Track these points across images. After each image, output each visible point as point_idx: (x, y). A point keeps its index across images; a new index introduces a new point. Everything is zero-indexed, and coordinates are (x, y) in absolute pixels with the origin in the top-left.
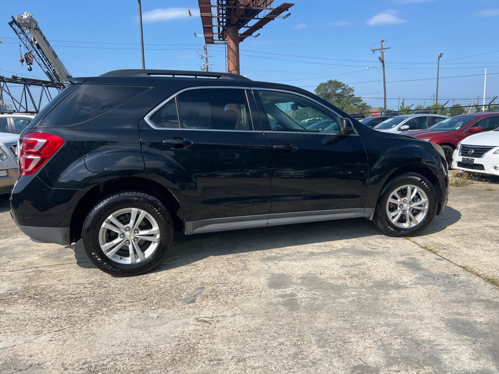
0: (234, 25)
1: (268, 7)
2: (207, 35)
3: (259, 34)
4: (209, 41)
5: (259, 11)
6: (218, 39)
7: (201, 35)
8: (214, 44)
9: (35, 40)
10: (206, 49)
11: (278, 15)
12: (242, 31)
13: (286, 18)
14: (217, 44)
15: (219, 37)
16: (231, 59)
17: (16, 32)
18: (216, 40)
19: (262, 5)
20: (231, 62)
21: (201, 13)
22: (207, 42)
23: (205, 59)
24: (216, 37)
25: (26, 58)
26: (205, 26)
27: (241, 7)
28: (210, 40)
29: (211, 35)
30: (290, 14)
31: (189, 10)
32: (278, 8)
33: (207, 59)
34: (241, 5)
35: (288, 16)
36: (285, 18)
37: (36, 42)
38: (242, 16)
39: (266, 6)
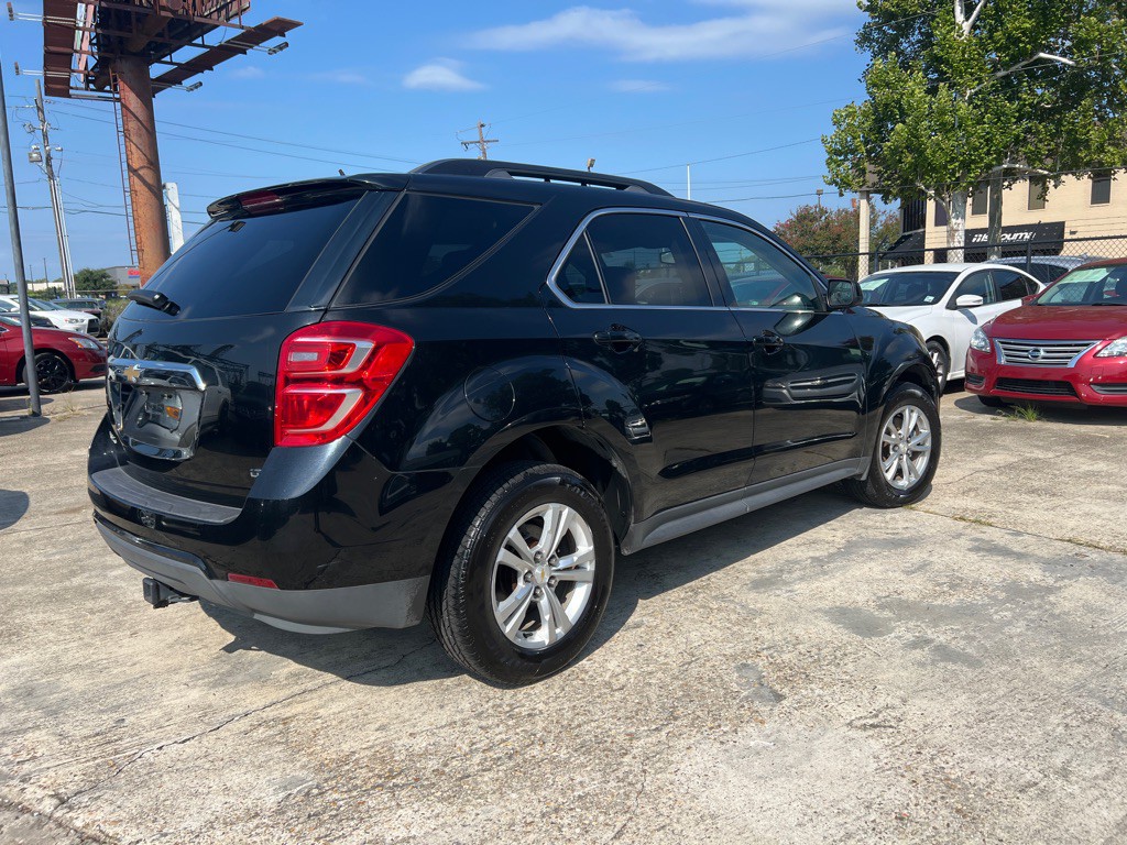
0: (134, 54)
1: (235, 21)
2: (51, 74)
3: (201, 84)
4: (57, 87)
5: (206, 28)
6: (83, 86)
7: (36, 72)
8: (69, 96)
10: (40, 109)
11: (257, 44)
13: (275, 52)
14: (78, 97)
15: (87, 82)
16: (133, 138)
18: (77, 89)
19: (215, 16)
20: (133, 147)
21: (45, 14)
22: (49, 92)
23: (39, 134)
24: (77, 80)
26: (52, 49)
27: (163, 13)
28: (59, 87)
29: (64, 75)
30: (287, 45)
31: (9, 4)
32: (260, 28)
33: (45, 136)
34: (164, 8)
35: (282, 47)
36: (272, 52)
38: (160, 35)
39: (228, 19)
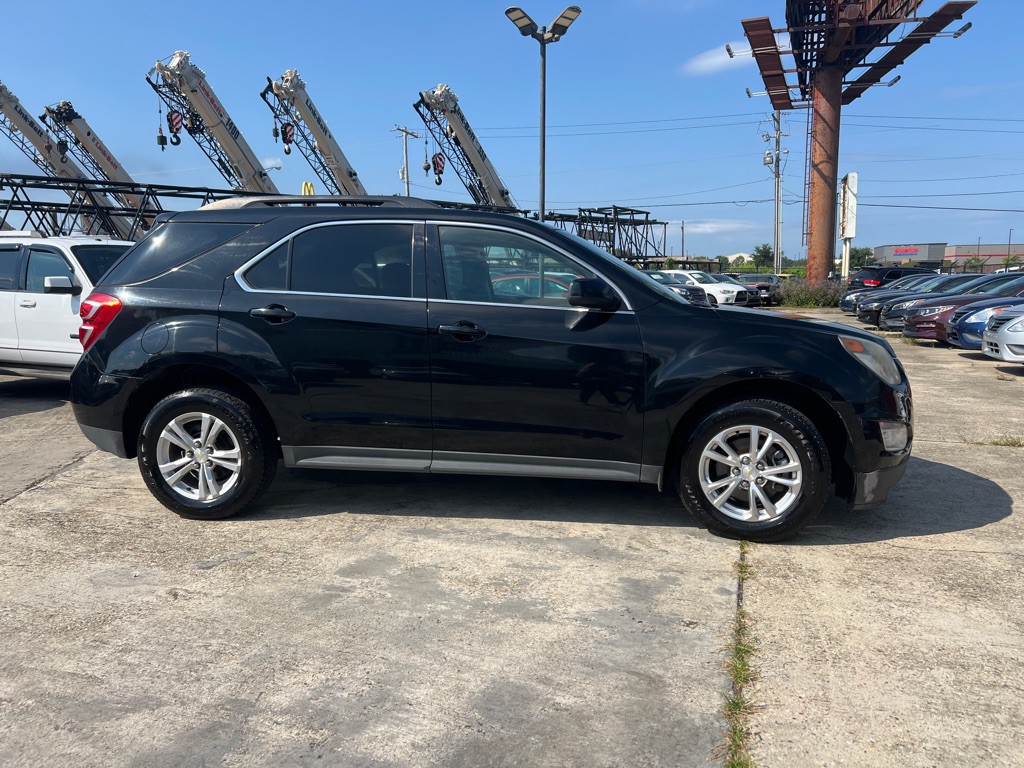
0: (833, 64)
1: (911, 16)
2: (773, 93)
3: (899, 77)
4: (781, 102)
5: (890, 28)
6: (800, 97)
7: (761, 93)
8: (792, 108)
9: (452, 131)
10: (777, 121)
11: (938, 31)
12: (855, 74)
13: (959, 34)
14: (799, 107)
15: (804, 93)
16: (819, 138)
17: (424, 120)
18: (795, 101)
19: (898, 14)
20: (818, 145)
21: (753, 48)
22: (776, 107)
23: (773, 141)
24: (795, 94)
25: (434, 163)
26: (766, 73)
27: (841, 25)
28: (782, 101)
29: (783, 92)
30: (970, 25)
31: (728, 46)
32: (935, 16)
33: (778, 142)
34: (843, 20)
35: (964, 29)
36: (957, 35)
37: (453, 134)
38: (848, 43)
39: (907, 15)
